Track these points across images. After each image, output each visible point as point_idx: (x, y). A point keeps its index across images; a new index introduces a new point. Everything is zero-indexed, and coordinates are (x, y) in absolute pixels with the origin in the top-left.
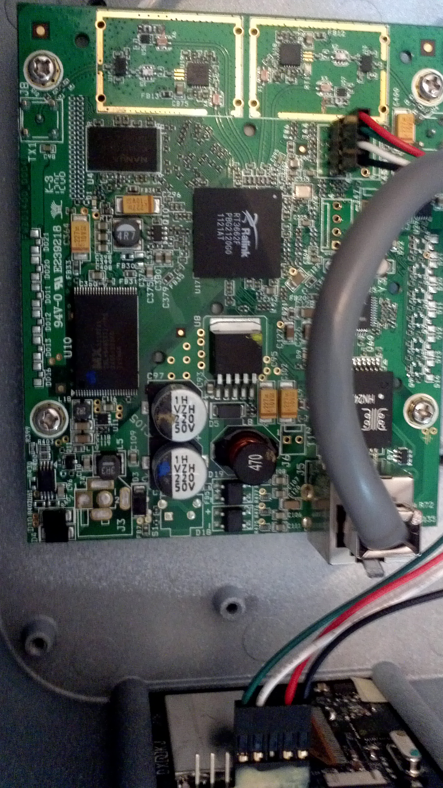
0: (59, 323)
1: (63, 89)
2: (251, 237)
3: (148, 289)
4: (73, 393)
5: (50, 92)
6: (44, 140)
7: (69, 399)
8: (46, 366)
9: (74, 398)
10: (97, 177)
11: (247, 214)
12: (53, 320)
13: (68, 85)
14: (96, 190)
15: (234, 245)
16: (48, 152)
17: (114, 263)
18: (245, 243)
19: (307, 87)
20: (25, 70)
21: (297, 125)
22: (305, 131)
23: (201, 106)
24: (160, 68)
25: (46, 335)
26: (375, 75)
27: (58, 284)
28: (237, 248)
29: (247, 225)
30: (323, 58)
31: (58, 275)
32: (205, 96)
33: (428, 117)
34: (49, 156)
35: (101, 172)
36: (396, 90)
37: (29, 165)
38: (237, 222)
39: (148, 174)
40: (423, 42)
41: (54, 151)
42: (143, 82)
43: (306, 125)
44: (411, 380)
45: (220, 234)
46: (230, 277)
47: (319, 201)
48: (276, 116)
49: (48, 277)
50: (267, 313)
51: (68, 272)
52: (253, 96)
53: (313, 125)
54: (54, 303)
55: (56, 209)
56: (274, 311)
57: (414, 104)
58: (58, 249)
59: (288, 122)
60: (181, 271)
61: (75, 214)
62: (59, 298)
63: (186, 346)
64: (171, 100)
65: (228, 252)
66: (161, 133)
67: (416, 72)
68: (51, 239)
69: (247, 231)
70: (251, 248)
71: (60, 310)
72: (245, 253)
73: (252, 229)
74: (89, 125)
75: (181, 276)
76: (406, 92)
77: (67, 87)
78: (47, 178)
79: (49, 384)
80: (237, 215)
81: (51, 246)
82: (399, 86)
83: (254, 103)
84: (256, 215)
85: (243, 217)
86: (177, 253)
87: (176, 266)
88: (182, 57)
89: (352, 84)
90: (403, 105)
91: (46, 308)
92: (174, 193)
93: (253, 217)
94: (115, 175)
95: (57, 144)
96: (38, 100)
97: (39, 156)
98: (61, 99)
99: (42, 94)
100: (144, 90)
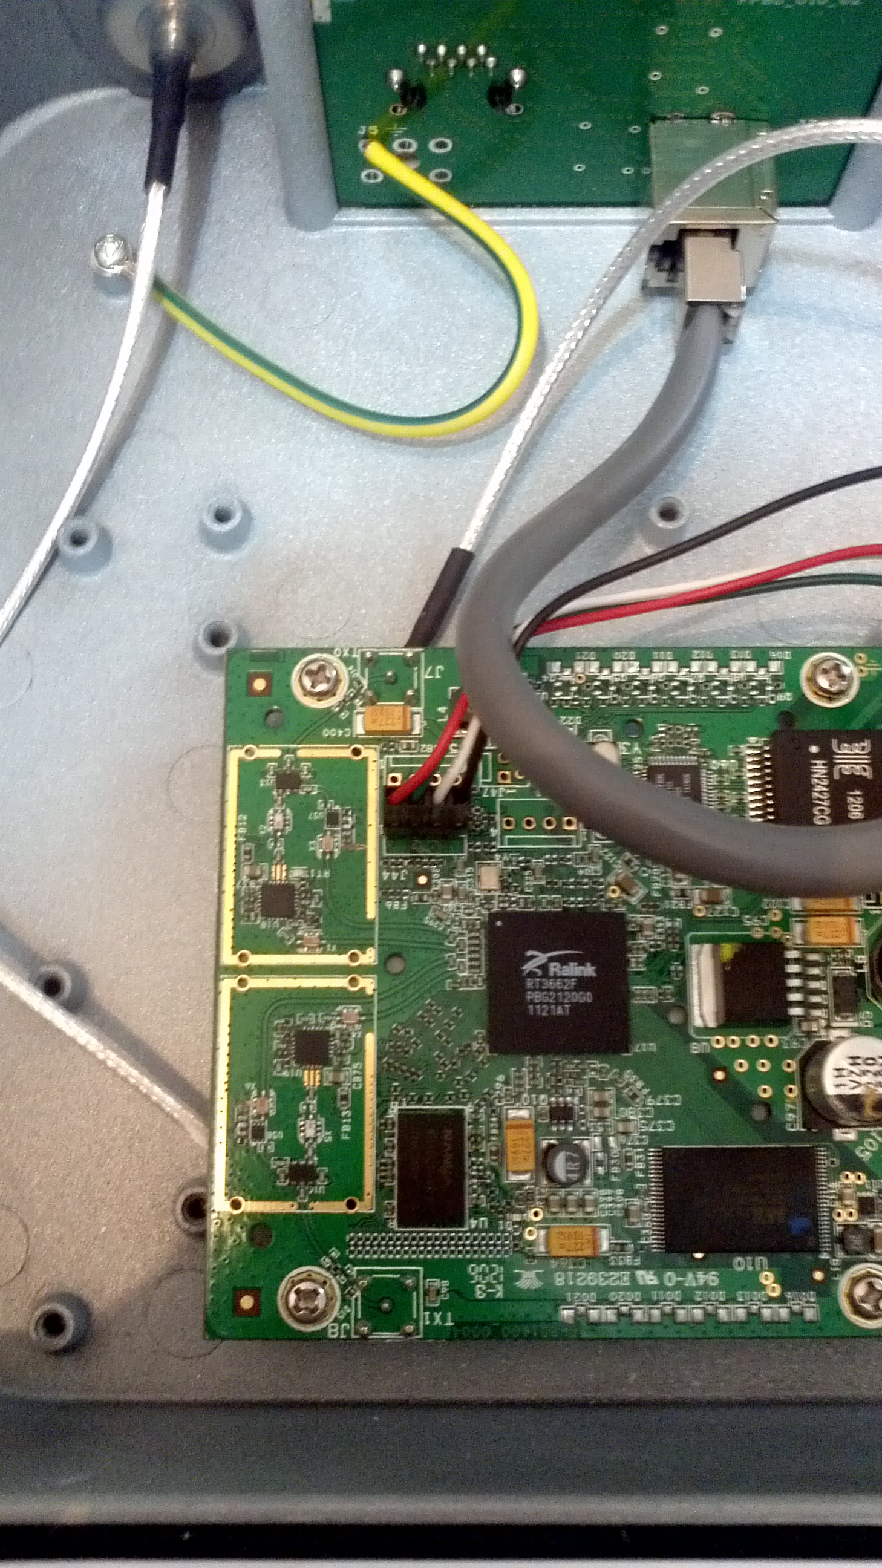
0: (711, 1277)
1: (337, 1269)
2: (564, 960)
3: (651, 1129)
4: (824, 1256)
5: (343, 1288)
6: (418, 1298)
7: (835, 1262)
8: (782, 1300)
9: (832, 1254)
10: (477, 1212)
11: (528, 967)
12: (706, 1287)
13: (331, 1258)
14: (496, 1215)
15: (577, 989)
16: (438, 1292)
17: (611, 1185)
18: (574, 970)
19: (327, 874)
20: (309, 1329)
21: (386, 890)
22: (395, 875)
23: (360, 1043)
24: (303, 1108)
25: (731, 1300)
26: (305, 766)
27: (647, 1278)
28: (583, 983)
29: (544, 968)
30: (280, 848)
31: (633, 1278)
32: (345, 1036)
33: (365, 682)
34: (444, 1290)
35: (468, 1205)
36: (326, 733)
37: (458, 1325)
38: (541, 984)
39: (468, 1129)
40: (251, 692)
41: (437, 1283)
42: (326, 1137)
43: (386, 875)
44: (780, 697)
45: (560, 1011)
46: (628, 995)
47: (501, 851)
48: (372, 922)
49: (637, 1296)
50: (682, 933)
51: (628, 1261)
52: (343, 959)
53: (384, 863)
54: (679, 1286)
55: (528, 1280)
56: (678, 922)
57: (347, 704)
58: (593, 1278)
59: (380, 902)
60: (621, 1074)
61: (535, 1250)
62: (671, 1277)
63: (741, 1066)
64: (353, 1091)
65: (587, 997)
66: (404, 1107)
67: (297, 702)
68: (574, 1288)
69: (554, 968)
70: (582, 963)
71: (690, 1275)
72: (589, 970)
73: (551, 959)
74: (393, 1224)
75: (629, 1075)
76: (328, 717)
77: (333, 1260)
78: (479, 1295)
79: (812, 1296)
80: (529, 984)
81: (587, 1289)
82: (320, 728)
83: (353, 957)
84: (529, 953)
85: (532, 974)
86: (593, 1082)
87: (613, 1082)
88: (285, 1074)
89: (320, 803)
90: (349, 723)
91: (687, 1299)
92: (498, 1086)
93: (533, 957)
94: (471, 1183)
95: (425, 1278)
96: (356, 1309)
97: (444, 1307)
98: (353, 1271)
99: (345, 1301)
100: (337, 1135)
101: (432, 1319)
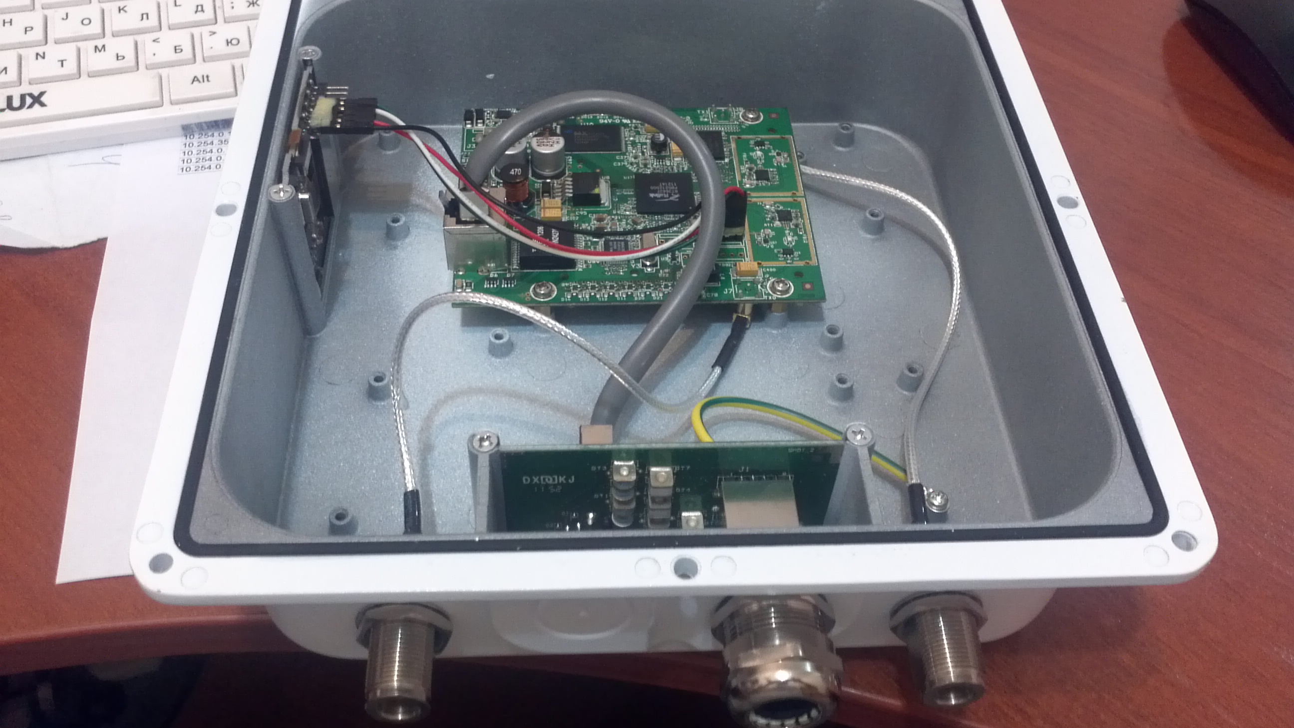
0: (601, 122)
1: (742, 124)
2: (663, 198)
3: (625, 157)
4: (558, 127)
6: (711, 117)
11: (677, 196)
12: (604, 120)
13: (745, 126)
15: (657, 190)
16: (704, 118)
18: (658, 195)
24: (763, 161)
26: (781, 258)
28: (655, 192)
29: (670, 195)
30: (787, 233)
32: (750, 179)
33: (759, 287)
34: (702, 118)
36: (774, 270)
38: (672, 191)
40: (811, 283)
42: (752, 153)
44: (567, 284)
45: (664, 184)
46: (635, 190)
50: (613, 209)
51: (633, 125)
56: (614, 212)
57: (767, 280)
60: (638, 170)
62: (617, 122)
64: (744, 165)
65: (652, 189)
67: (790, 280)
69: (666, 195)
70: (655, 198)
71: (610, 122)
72: (652, 195)
73: (668, 198)
74: (723, 133)
75: (634, 170)
76: (774, 275)
80: (677, 191)
82: (776, 272)
84: (677, 200)
85: (675, 194)
86: (649, 168)
87: (641, 168)
89: (772, 247)
90: (764, 274)
95: (709, 121)
96: (734, 115)
97: (701, 114)
98: (736, 123)
99: (738, 117)
100: (748, 154)
101: (705, 112)
